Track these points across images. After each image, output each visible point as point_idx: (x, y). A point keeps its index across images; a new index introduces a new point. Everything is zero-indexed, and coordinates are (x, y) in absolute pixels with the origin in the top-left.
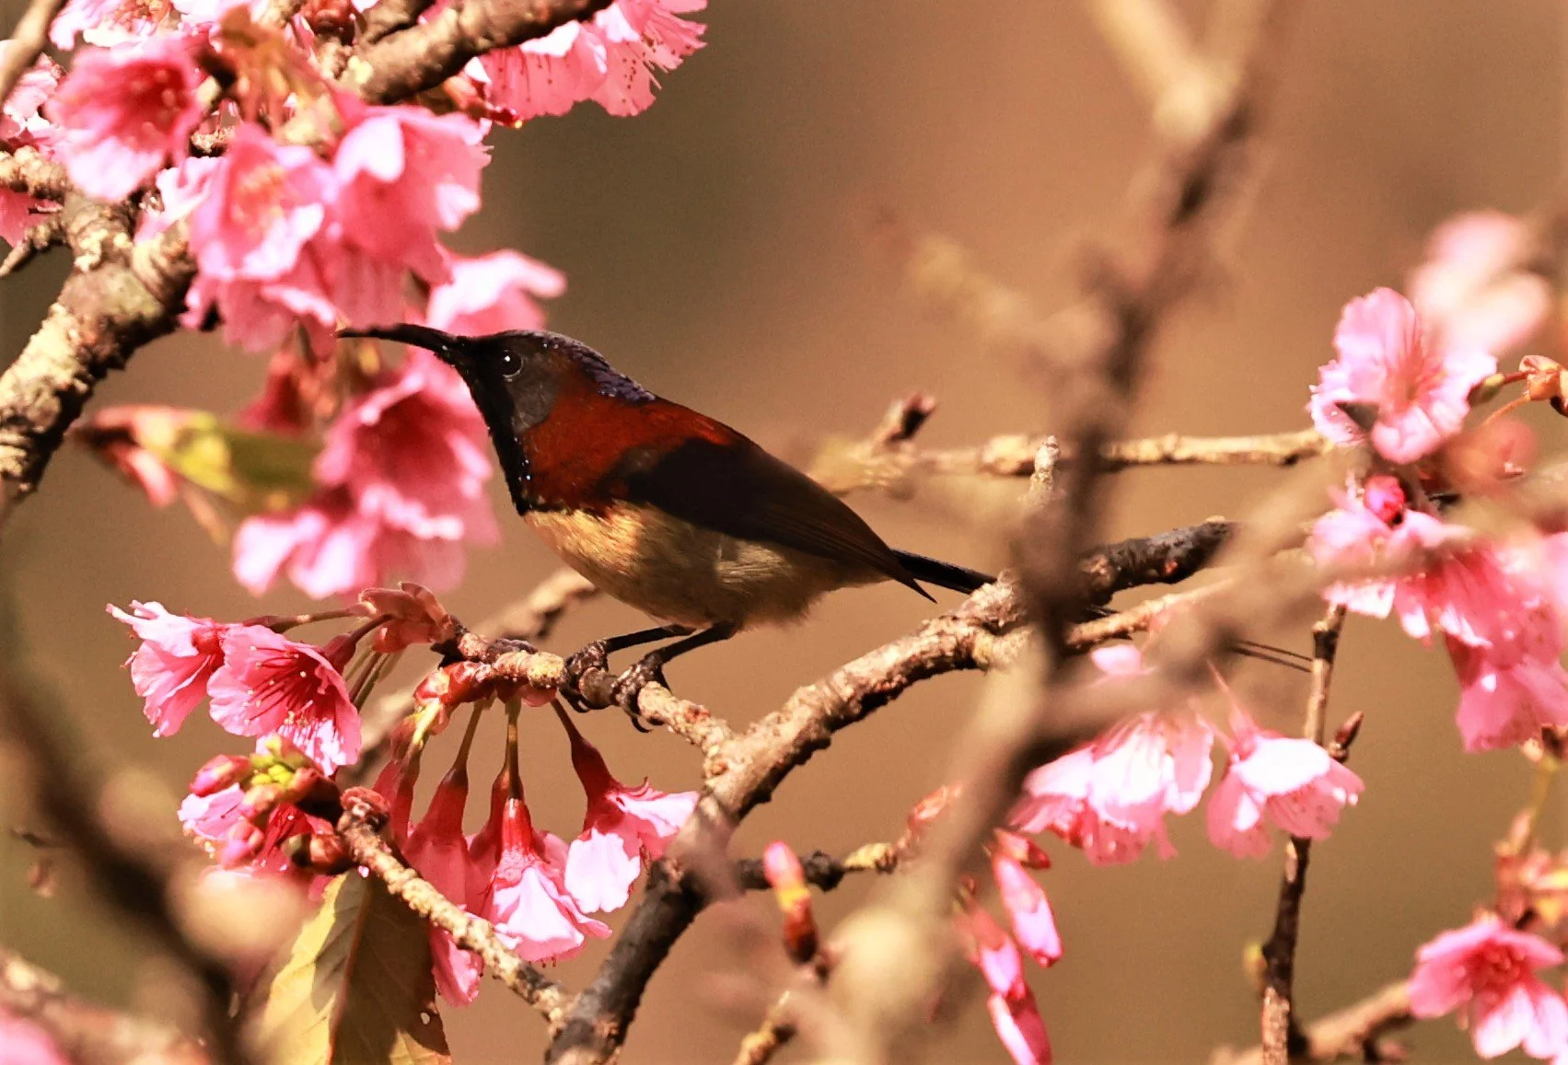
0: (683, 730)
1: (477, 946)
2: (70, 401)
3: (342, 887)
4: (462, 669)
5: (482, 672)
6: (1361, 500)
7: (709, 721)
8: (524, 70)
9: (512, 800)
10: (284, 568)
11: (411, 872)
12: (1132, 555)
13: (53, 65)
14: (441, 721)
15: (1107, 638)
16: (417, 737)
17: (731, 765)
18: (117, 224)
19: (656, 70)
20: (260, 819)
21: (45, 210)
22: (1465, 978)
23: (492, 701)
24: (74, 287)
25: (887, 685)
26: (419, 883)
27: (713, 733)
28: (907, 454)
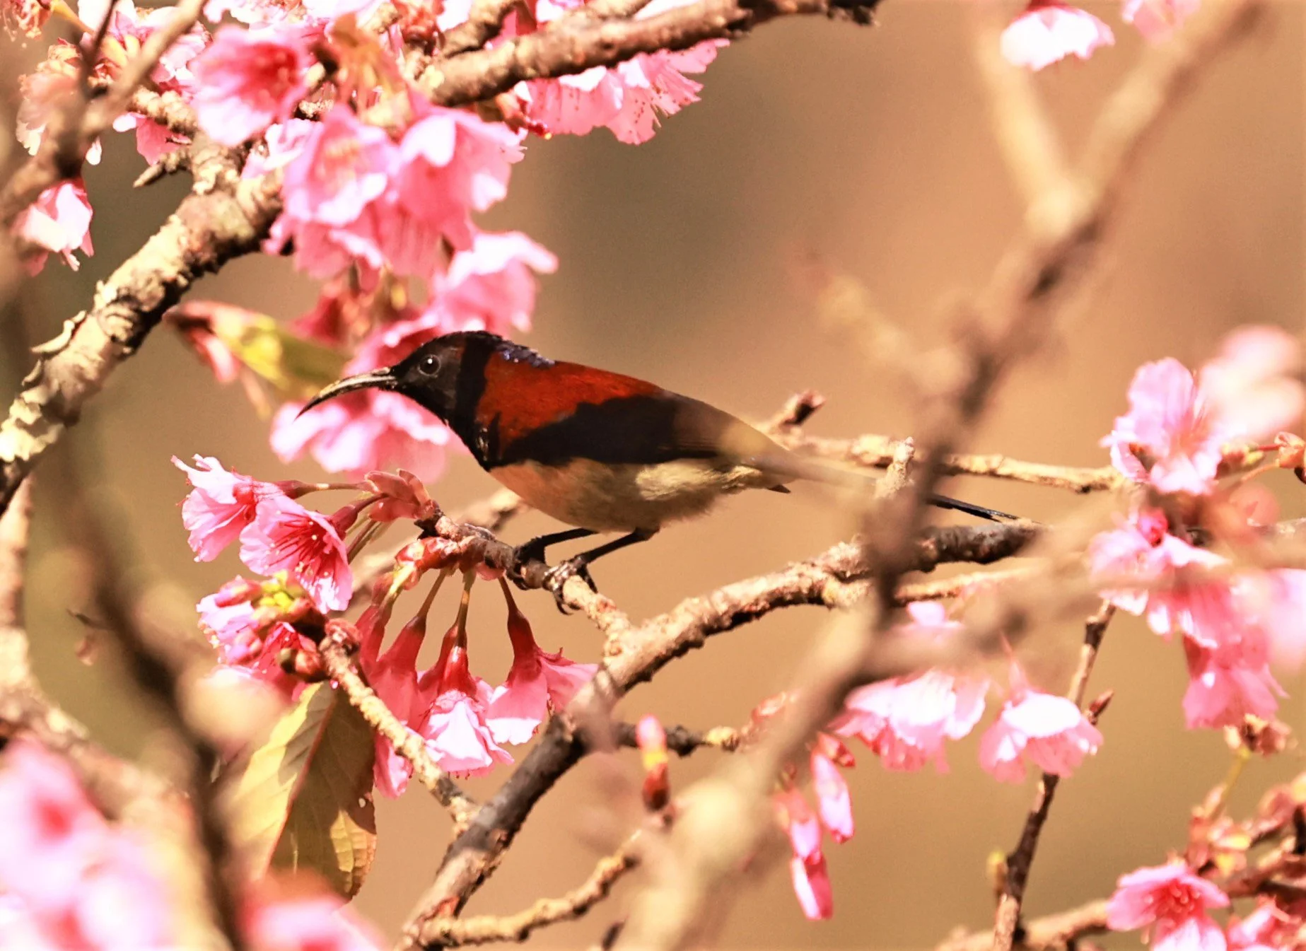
0: (593, 617)
1: (410, 755)
2: (172, 292)
3: (316, 693)
4: (435, 543)
5: (450, 547)
7: (614, 613)
8: (559, 96)
9: (457, 647)
10: (309, 445)
11: (369, 690)
12: (956, 538)
13: (204, 30)
14: (413, 580)
15: (926, 598)
16: (393, 590)
17: (626, 650)
18: (231, 162)
19: (659, 113)
20: (262, 632)
21: (178, 141)
22: (1153, 905)
23: (455, 570)
24: (189, 205)
25: (754, 608)
26: (374, 700)
27: (616, 622)
28: (796, 437)
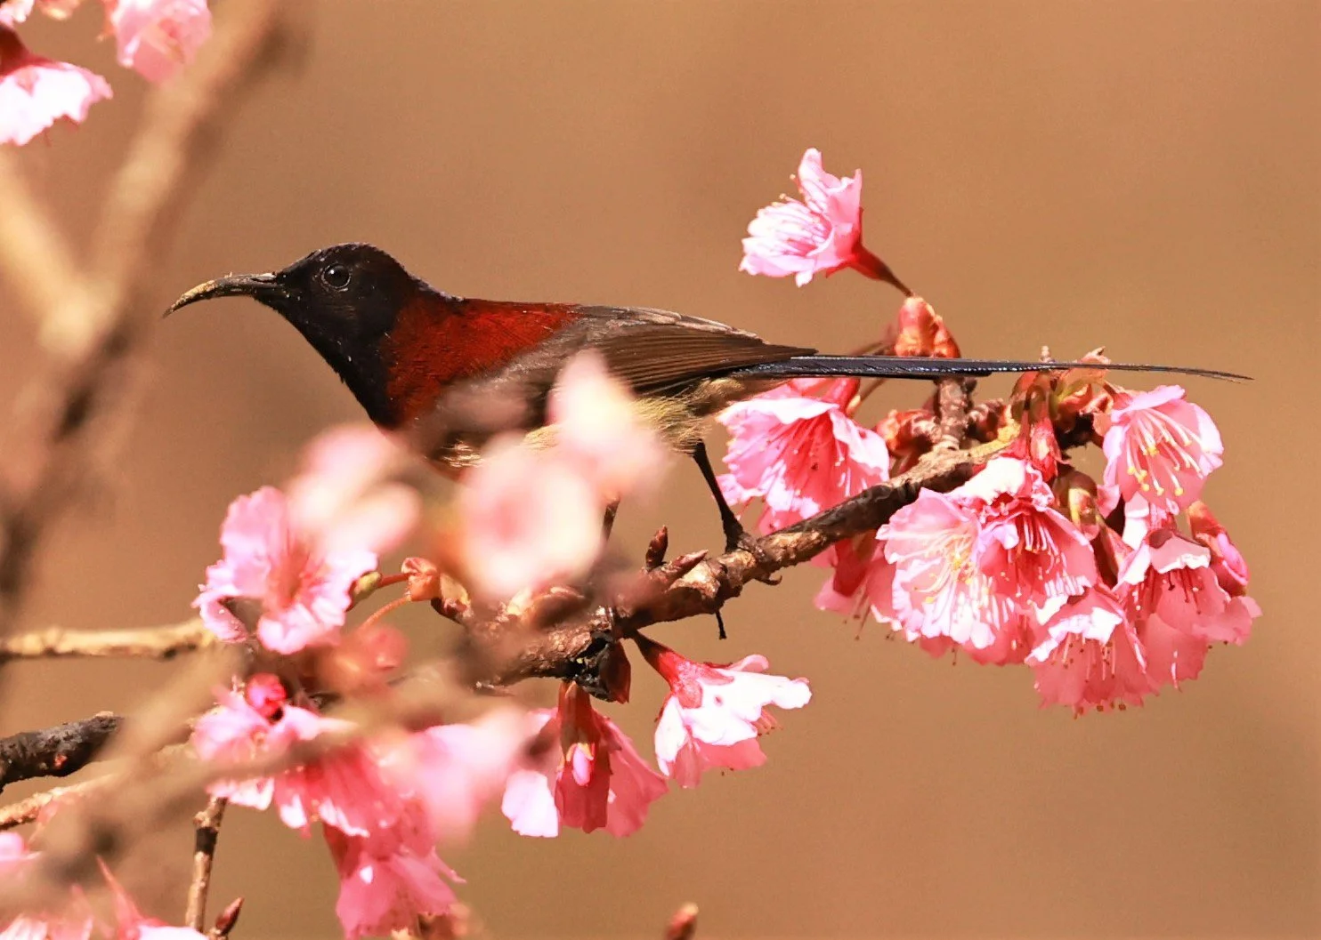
6: (242, 693)
12: (24, 749)
